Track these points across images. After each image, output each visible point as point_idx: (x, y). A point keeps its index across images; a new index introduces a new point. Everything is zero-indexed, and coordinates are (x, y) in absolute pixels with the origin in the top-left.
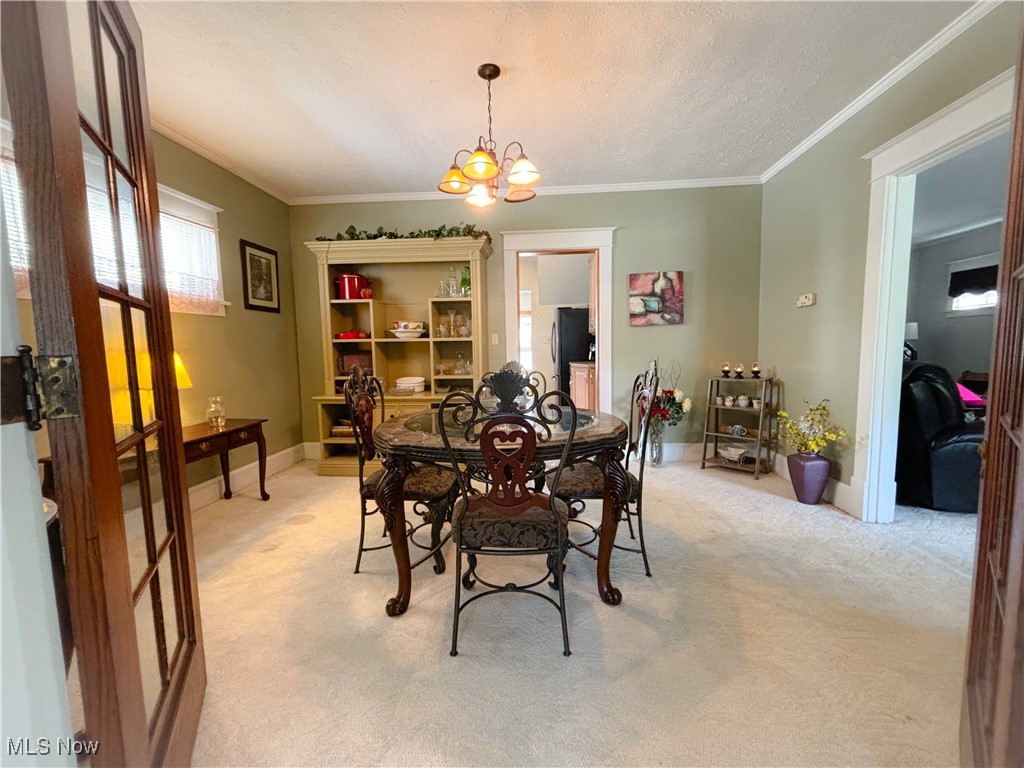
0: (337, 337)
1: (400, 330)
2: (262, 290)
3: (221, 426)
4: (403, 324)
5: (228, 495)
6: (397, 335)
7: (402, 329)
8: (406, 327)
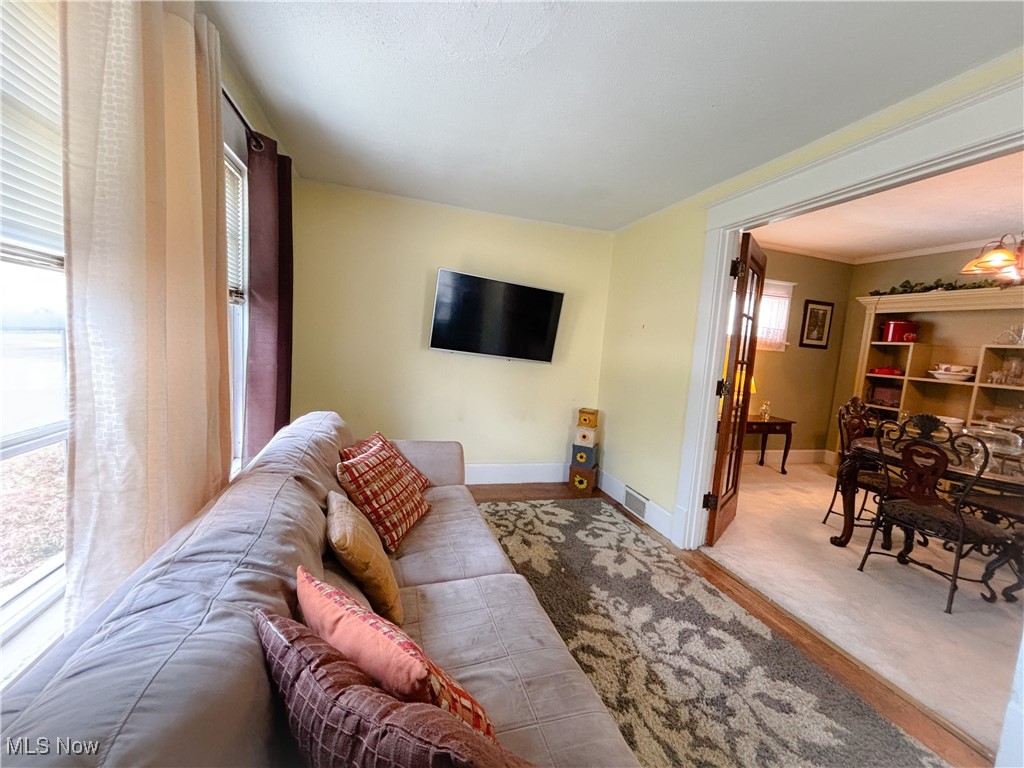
0: (872, 371)
1: (940, 371)
2: (815, 333)
3: (767, 419)
4: (944, 367)
5: (761, 463)
6: (936, 375)
7: (943, 372)
8: (946, 370)
